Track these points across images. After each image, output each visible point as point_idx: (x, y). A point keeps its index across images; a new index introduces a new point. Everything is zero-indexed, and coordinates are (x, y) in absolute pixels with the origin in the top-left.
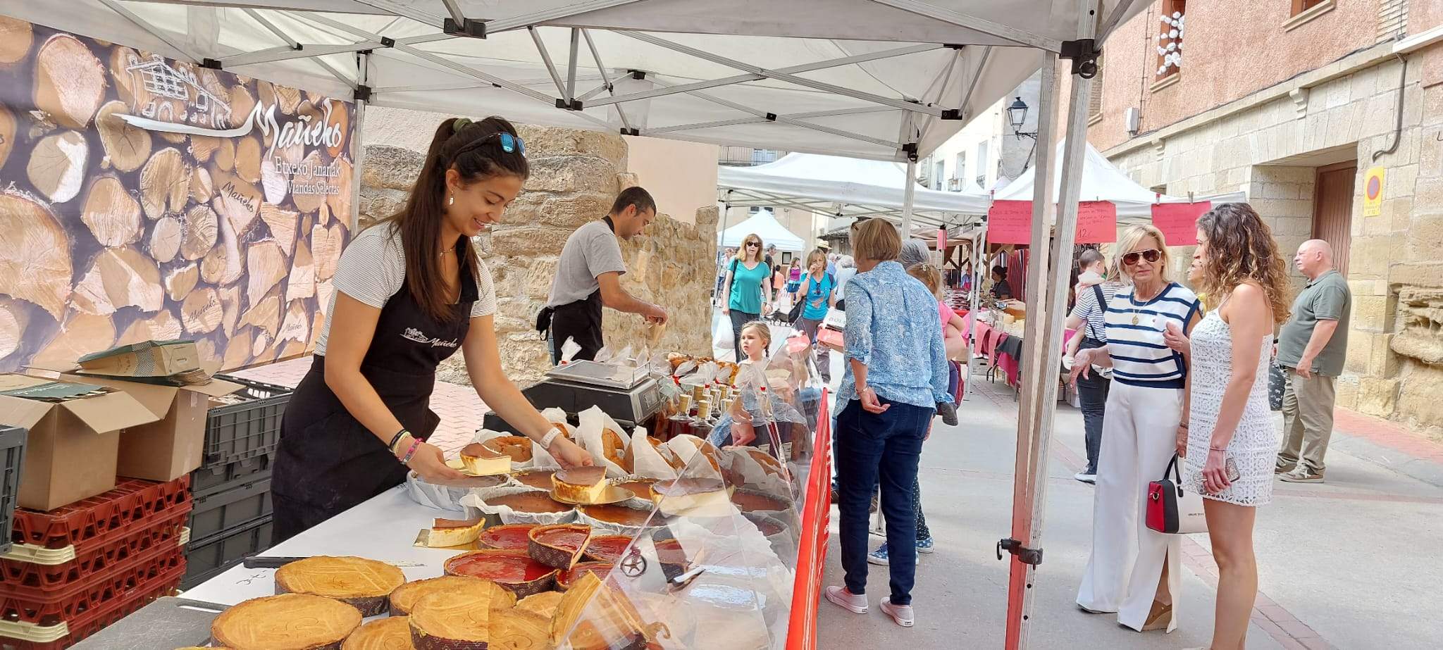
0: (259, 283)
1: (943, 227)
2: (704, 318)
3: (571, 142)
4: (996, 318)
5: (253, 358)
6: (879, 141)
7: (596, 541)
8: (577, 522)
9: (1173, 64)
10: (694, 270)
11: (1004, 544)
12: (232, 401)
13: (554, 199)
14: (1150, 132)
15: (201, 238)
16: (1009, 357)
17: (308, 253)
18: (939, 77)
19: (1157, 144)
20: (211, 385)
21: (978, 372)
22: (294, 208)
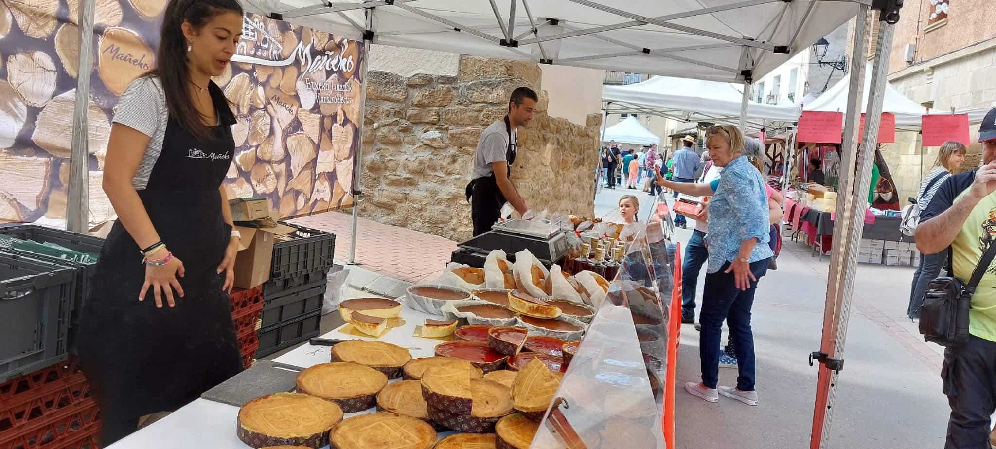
0: (298, 161)
1: (763, 130)
2: (589, 191)
3: (504, 68)
4: (801, 196)
5: (297, 211)
6: (724, 68)
7: (531, 339)
8: (517, 325)
9: (942, 12)
10: (583, 158)
11: (815, 356)
12: (287, 239)
13: (490, 108)
14: (922, 63)
15: (260, 132)
16: (810, 224)
17: (329, 142)
18: (772, 22)
19: (927, 71)
20: (276, 228)
21: (785, 234)
22: (319, 112)
